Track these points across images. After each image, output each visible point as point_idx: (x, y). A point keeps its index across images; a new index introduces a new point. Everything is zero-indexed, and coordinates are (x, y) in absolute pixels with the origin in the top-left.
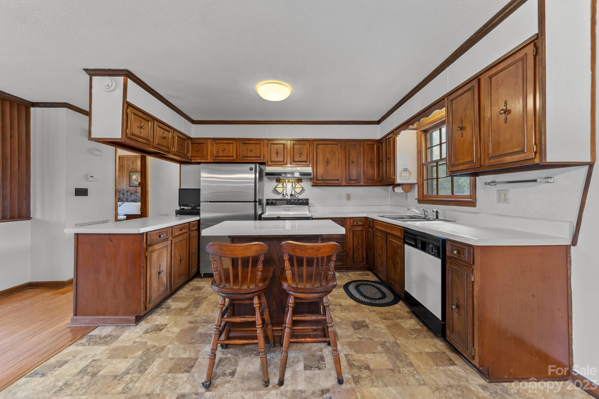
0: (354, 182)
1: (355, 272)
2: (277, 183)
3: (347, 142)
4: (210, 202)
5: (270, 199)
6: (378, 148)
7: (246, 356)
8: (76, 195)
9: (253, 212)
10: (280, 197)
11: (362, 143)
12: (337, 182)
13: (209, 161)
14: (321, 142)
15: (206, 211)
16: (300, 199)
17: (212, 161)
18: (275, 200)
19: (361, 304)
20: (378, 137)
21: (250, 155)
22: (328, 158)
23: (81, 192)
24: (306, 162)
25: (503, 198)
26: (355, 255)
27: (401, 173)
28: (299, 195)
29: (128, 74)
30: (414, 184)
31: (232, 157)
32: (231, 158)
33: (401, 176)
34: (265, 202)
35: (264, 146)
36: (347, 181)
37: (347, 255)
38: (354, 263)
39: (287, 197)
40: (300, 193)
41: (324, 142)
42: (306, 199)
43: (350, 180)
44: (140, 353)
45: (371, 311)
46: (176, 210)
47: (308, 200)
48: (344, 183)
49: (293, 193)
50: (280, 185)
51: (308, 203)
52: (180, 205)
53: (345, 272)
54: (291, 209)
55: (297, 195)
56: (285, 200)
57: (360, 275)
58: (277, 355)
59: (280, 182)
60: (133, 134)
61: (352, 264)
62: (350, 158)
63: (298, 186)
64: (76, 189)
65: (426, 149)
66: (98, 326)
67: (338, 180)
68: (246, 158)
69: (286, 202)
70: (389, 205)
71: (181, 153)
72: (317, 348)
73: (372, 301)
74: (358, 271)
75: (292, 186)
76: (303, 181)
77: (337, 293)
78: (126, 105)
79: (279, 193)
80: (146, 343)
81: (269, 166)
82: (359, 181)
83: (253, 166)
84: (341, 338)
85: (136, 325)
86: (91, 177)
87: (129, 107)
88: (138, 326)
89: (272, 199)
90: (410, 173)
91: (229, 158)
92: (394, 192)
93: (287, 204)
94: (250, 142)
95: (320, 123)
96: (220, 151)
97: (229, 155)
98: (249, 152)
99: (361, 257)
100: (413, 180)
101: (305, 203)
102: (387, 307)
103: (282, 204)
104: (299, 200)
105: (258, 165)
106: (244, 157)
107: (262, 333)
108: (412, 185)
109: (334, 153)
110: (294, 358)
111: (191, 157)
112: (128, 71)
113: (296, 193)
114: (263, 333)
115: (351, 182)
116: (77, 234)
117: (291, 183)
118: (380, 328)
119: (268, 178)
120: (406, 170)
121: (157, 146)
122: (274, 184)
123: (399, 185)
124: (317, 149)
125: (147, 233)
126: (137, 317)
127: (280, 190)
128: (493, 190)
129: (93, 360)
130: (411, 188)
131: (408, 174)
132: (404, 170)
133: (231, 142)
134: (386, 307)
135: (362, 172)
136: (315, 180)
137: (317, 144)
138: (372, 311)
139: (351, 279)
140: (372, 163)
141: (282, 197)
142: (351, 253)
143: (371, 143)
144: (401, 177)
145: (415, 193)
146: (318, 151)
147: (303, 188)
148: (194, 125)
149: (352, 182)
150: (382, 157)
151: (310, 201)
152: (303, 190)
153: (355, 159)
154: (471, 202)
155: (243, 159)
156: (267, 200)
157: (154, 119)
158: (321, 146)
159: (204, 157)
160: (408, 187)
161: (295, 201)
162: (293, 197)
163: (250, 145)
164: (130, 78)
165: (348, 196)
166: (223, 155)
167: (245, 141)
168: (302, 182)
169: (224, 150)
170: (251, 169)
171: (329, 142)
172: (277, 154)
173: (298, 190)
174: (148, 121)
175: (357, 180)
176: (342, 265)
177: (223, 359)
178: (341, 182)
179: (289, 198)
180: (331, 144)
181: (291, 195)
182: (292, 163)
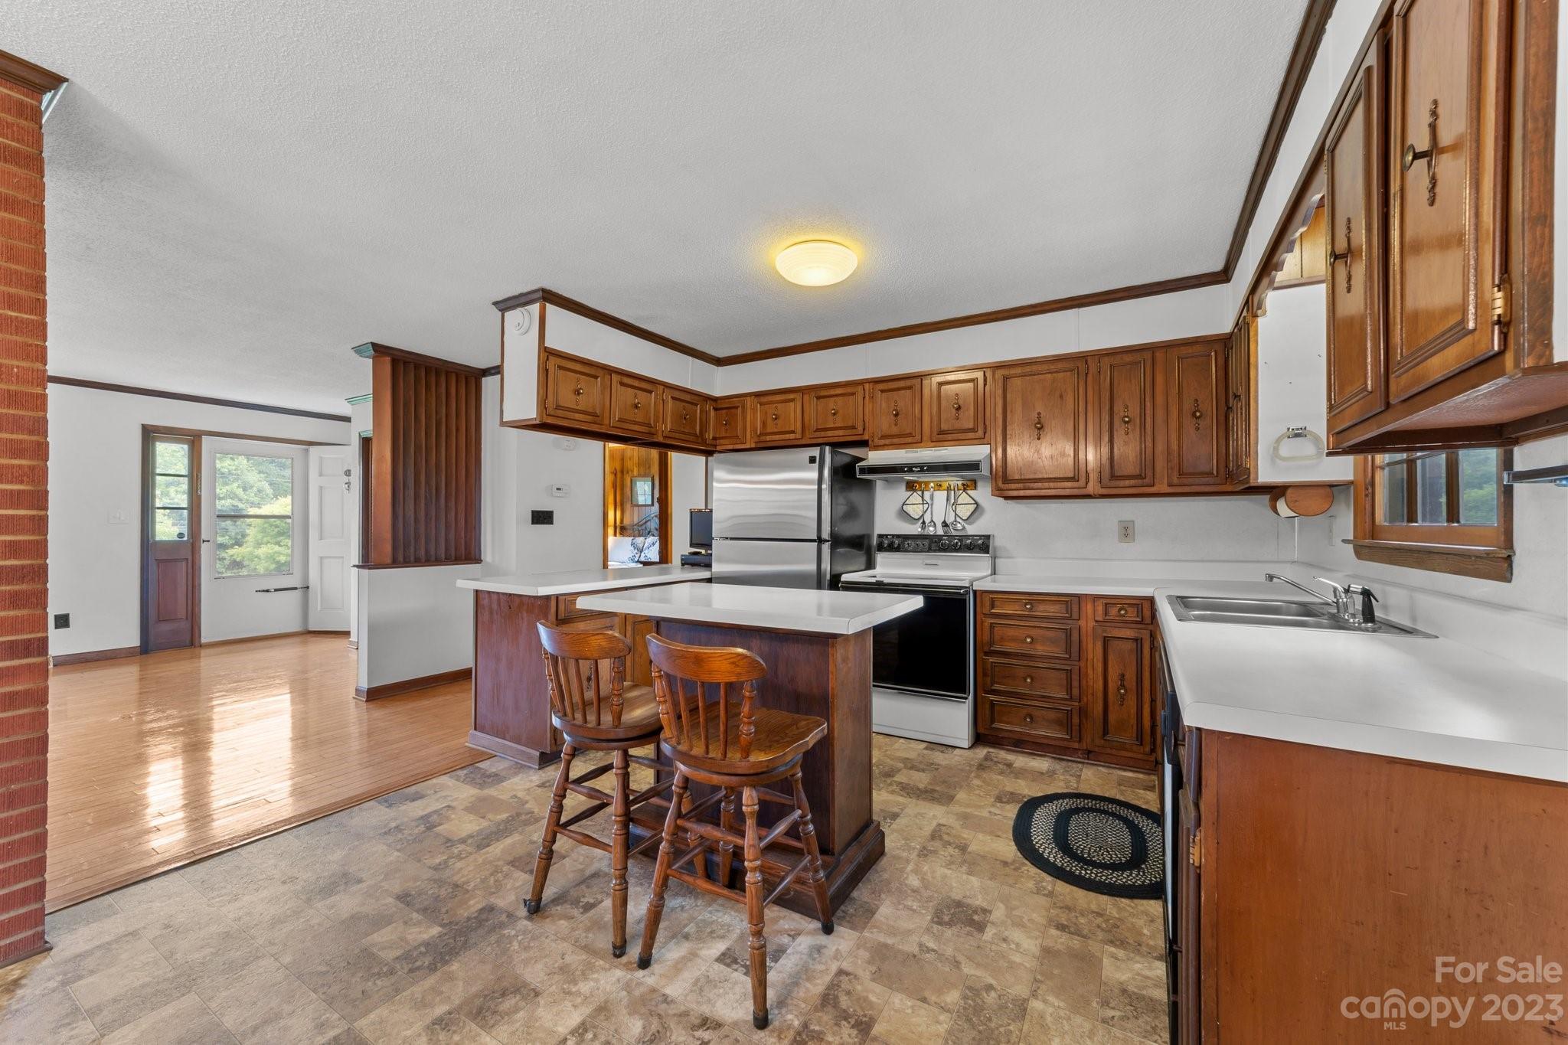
0: (1127, 483)
1: (1111, 771)
2: (909, 494)
3: (1106, 361)
4: (732, 539)
5: (887, 535)
7: (641, 884)
8: (533, 523)
9: (812, 567)
10: (916, 529)
11: (1159, 355)
12: (1068, 485)
13: (748, 447)
14: (1018, 371)
15: (720, 561)
16: (968, 537)
17: (753, 446)
18: (898, 536)
19: (1030, 862)
21: (832, 426)
22: (1039, 414)
23: (542, 518)
24: (973, 430)
26: (1112, 718)
27: (1276, 449)
28: (969, 524)
29: (549, 297)
30: (1342, 484)
31: (793, 432)
32: (792, 436)
33: (1275, 456)
34: (875, 541)
35: (864, 398)
36: (1106, 481)
37: (1083, 712)
38: (1105, 740)
39: (931, 529)
40: (969, 520)
41: (1027, 369)
42: (983, 536)
43: (1113, 477)
44: (505, 816)
45: (1038, 891)
46: (682, 556)
47: (988, 537)
48: (1093, 488)
49: (950, 520)
50: (916, 498)
51: (988, 547)
52: (692, 545)
53: (1080, 762)
54: (939, 562)
55: (959, 525)
56: (927, 539)
57: (1121, 782)
58: (697, 906)
59: (915, 491)
60: (558, 407)
61: (1099, 742)
62: (1116, 409)
63: (964, 498)
64: (532, 511)
66: (496, 756)
67: (1072, 479)
68: (823, 434)
69: (926, 542)
70: (1294, 562)
71: (684, 433)
72: (792, 927)
73: (1076, 869)
74: (1125, 770)
75: (948, 500)
76: (979, 484)
77: (988, 815)
78: (544, 355)
79: (913, 520)
80: (527, 802)
81: (877, 448)
82: (1147, 481)
83: (815, 452)
84: (875, 927)
85: (539, 769)
86: (558, 489)
87: (551, 358)
88: (541, 772)
89: (893, 536)
91: (787, 436)
92: (1278, 515)
93: (932, 549)
94: (832, 392)
95: (1014, 313)
96: (769, 421)
97: (787, 429)
98: (831, 417)
99: (1135, 727)
101: (982, 545)
102: (1109, 897)
103: (918, 548)
104: (961, 538)
105: (827, 448)
106: (818, 430)
107: (621, 835)
108: (1334, 489)
109: (1061, 397)
110: (722, 926)
111: (715, 439)
112: (544, 290)
113: (958, 519)
114: (624, 836)
115: (1120, 485)
116: (477, 591)
117: (946, 492)
118: (1018, 945)
119: (886, 480)
120: (1299, 434)
121: (618, 425)
122: (901, 493)
123: (1281, 490)
124: (1004, 391)
125: (557, 597)
126: (542, 754)
127: (915, 511)
129: (449, 806)
130: (1330, 499)
131: (1309, 450)
132: (1288, 433)
133: (791, 396)
134: (1105, 898)
135: (1161, 450)
137: (1006, 379)
138: (1046, 892)
139: (1077, 789)
140: (1197, 418)
141: (920, 530)
142: (1099, 708)
143: (1197, 350)
144: (1278, 461)
145: (1345, 522)
146: (1009, 396)
147: (976, 503)
148: (720, 368)
149: (1122, 483)
151: (994, 543)
152: (977, 510)
153: (1134, 411)
155: (818, 434)
156: (880, 536)
157: (610, 370)
158: (1017, 382)
159: (737, 437)
160: (1314, 497)
161: (950, 542)
162: (947, 531)
163: (832, 399)
164: (549, 303)
165: (1126, 529)
166: (776, 430)
167: (819, 392)
168: (975, 488)
169: (776, 419)
170: (812, 460)
171: (1043, 367)
172: (896, 415)
173: (965, 511)
174: (596, 377)
175: (1139, 477)
176: (1064, 739)
177: (601, 873)
178: (1081, 483)
179: (940, 531)
180: (1050, 373)
181: (945, 524)
182: (935, 437)
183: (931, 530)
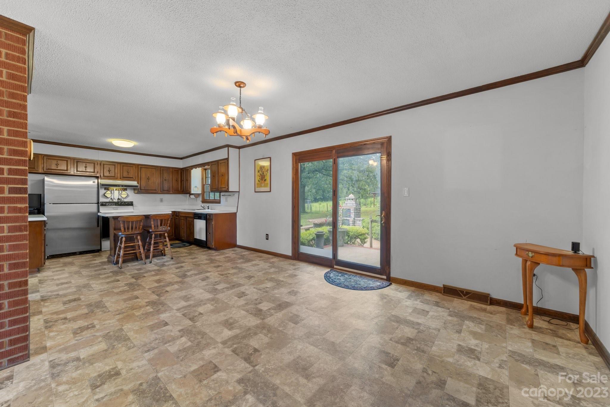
2: (106, 191)
3: (162, 168)
6: (181, 173)
9: (96, 210)
10: (109, 200)
11: (171, 169)
12: (155, 191)
14: (144, 167)
16: (127, 202)
20: (181, 167)
21: (85, 171)
22: (148, 176)
24: (132, 178)
25: (226, 200)
27: (194, 188)
30: (200, 194)
31: (66, 170)
33: (193, 190)
35: (97, 165)
36: (162, 191)
40: (126, 198)
41: (146, 167)
43: (163, 190)
47: (132, 202)
48: (159, 192)
49: (120, 198)
50: (109, 192)
54: (118, 208)
55: (123, 199)
56: (114, 202)
59: (108, 190)
62: (164, 177)
63: (124, 193)
65: (206, 178)
67: (155, 190)
69: (114, 204)
70: (188, 204)
75: (119, 193)
79: (108, 198)
81: (102, 179)
85: (39, 273)
89: (103, 202)
90: (198, 189)
91: (63, 171)
92: (190, 198)
93: (116, 205)
94: (84, 161)
97: (63, 169)
98: (84, 168)
100: (200, 192)
101: (131, 204)
102: (187, 247)
103: (111, 205)
104: (125, 202)
109: (153, 173)
115: (164, 191)
117: (118, 191)
119: (103, 188)
120: (196, 187)
122: (103, 191)
123: (193, 194)
124: (141, 170)
126: (38, 269)
127: (108, 195)
128: (224, 197)
130: (199, 195)
131: (197, 189)
133: (65, 159)
135: (171, 185)
136: (139, 190)
137: (141, 168)
140: (177, 181)
143: (176, 169)
145: (200, 199)
146: (141, 172)
147: (127, 194)
150: (184, 179)
151: (134, 203)
152: (128, 196)
153: (167, 178)
154: (219, 202)
155: (77, 172)
158: (144, 169)
160: (197, 195)
161: (121, 203)
162: (119, 201)
163: (85, 163)
165: (161, 199)
166: (57, 169)
168: (127, 191)
169: (57, 165)
170: (94, 182)
171: (150, 167)
172: (109, 171)
173: (124, 196)
175: (168, 190)
178: (157, 191)
179: (117, 201)
180: (151, 168)
181: (119, 199)
182: (122, 178)
183: (114, 201)
